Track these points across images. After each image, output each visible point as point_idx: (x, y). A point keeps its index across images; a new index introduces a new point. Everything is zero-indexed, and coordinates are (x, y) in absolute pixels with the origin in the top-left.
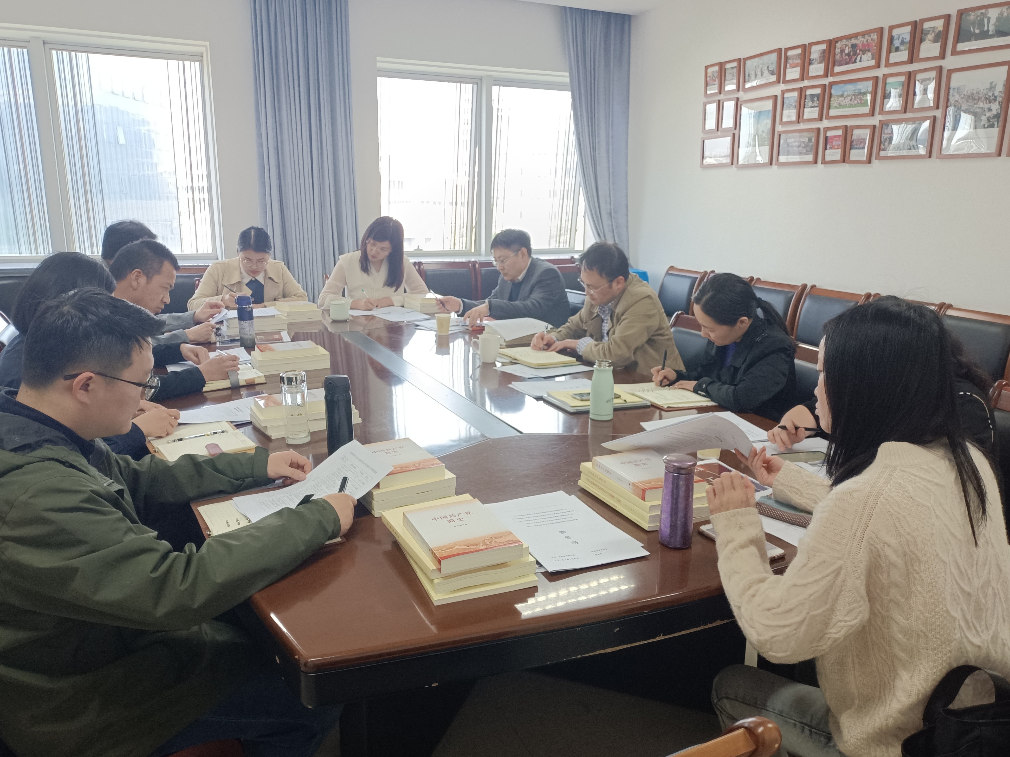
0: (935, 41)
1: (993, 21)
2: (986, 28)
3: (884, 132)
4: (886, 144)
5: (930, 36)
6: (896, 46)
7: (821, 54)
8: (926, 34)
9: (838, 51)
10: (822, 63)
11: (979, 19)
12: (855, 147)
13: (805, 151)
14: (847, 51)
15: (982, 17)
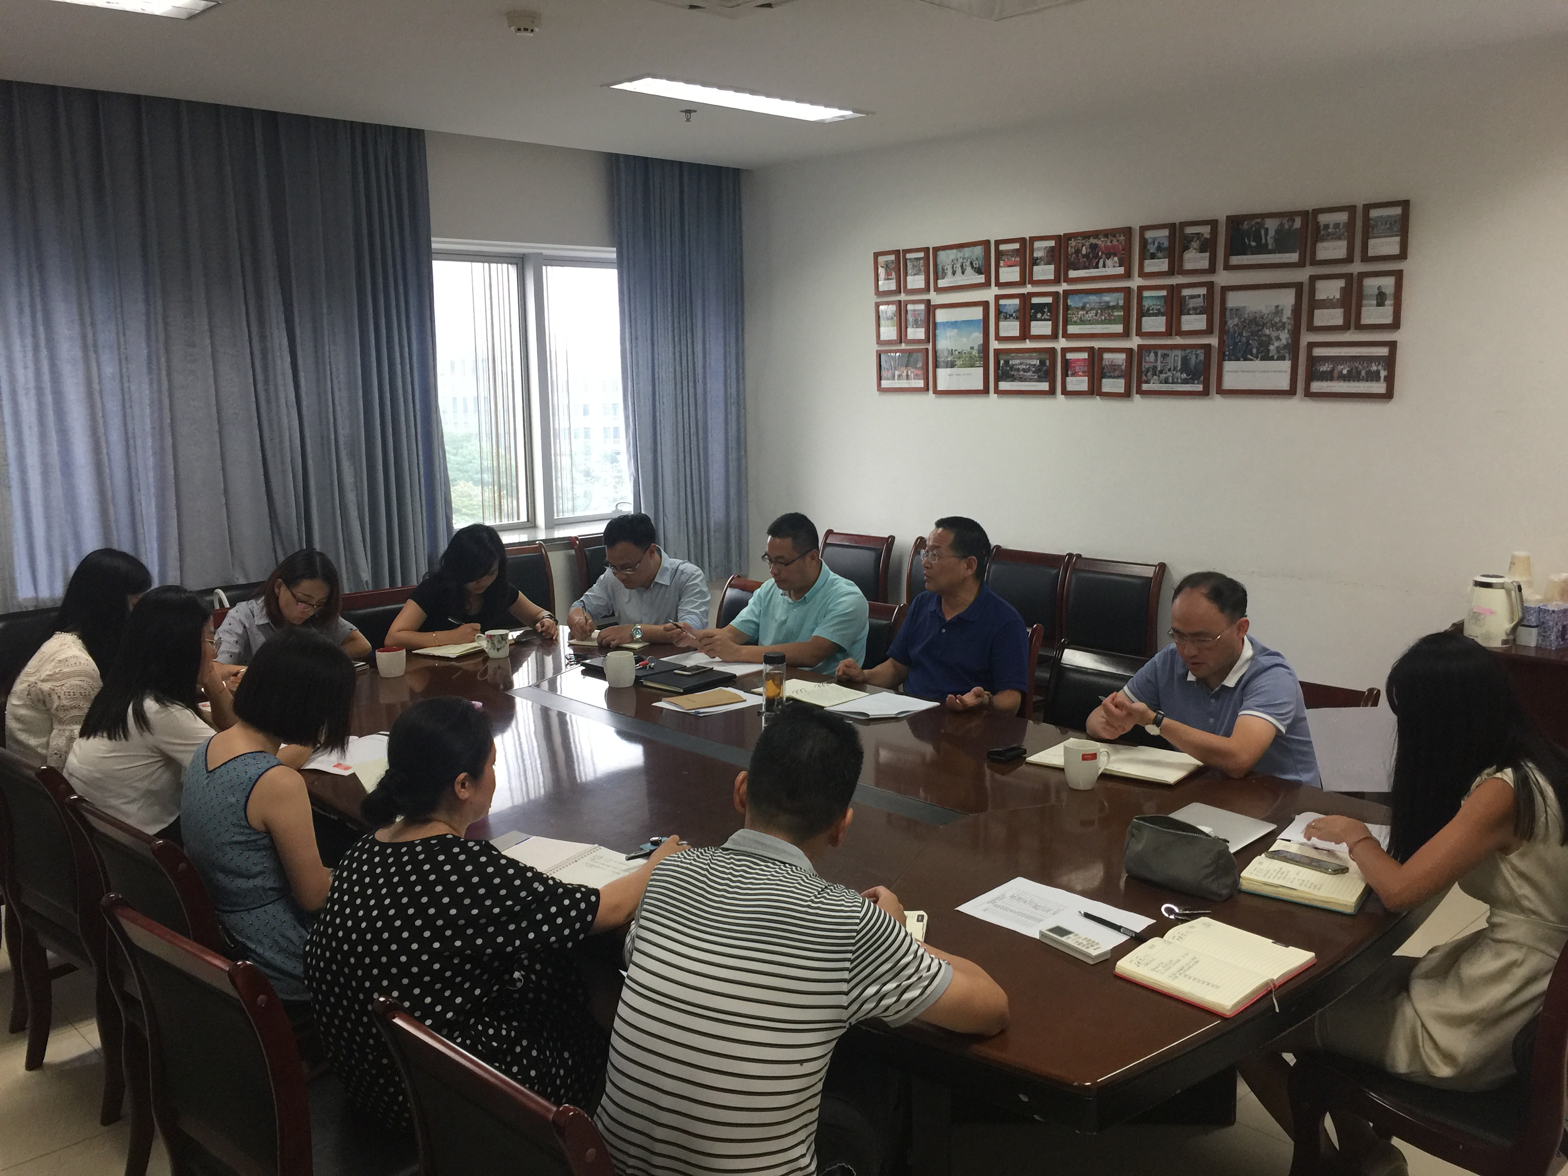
0: (1202, 250)
1: (1272, 233)
2: (1263, 241)
3: (1145, 359)
4: (1149, 374)
5: (1195, 244)
6: (1151, 251)
7: (1048, 252)
8: (1190, 241)
9: (1071, 250)
10: (1050, 264)
11: (1254, 229)
12: (1108, 374)
13: (1036, 377)
14: (1084, 251)
15: (1258, 226)
